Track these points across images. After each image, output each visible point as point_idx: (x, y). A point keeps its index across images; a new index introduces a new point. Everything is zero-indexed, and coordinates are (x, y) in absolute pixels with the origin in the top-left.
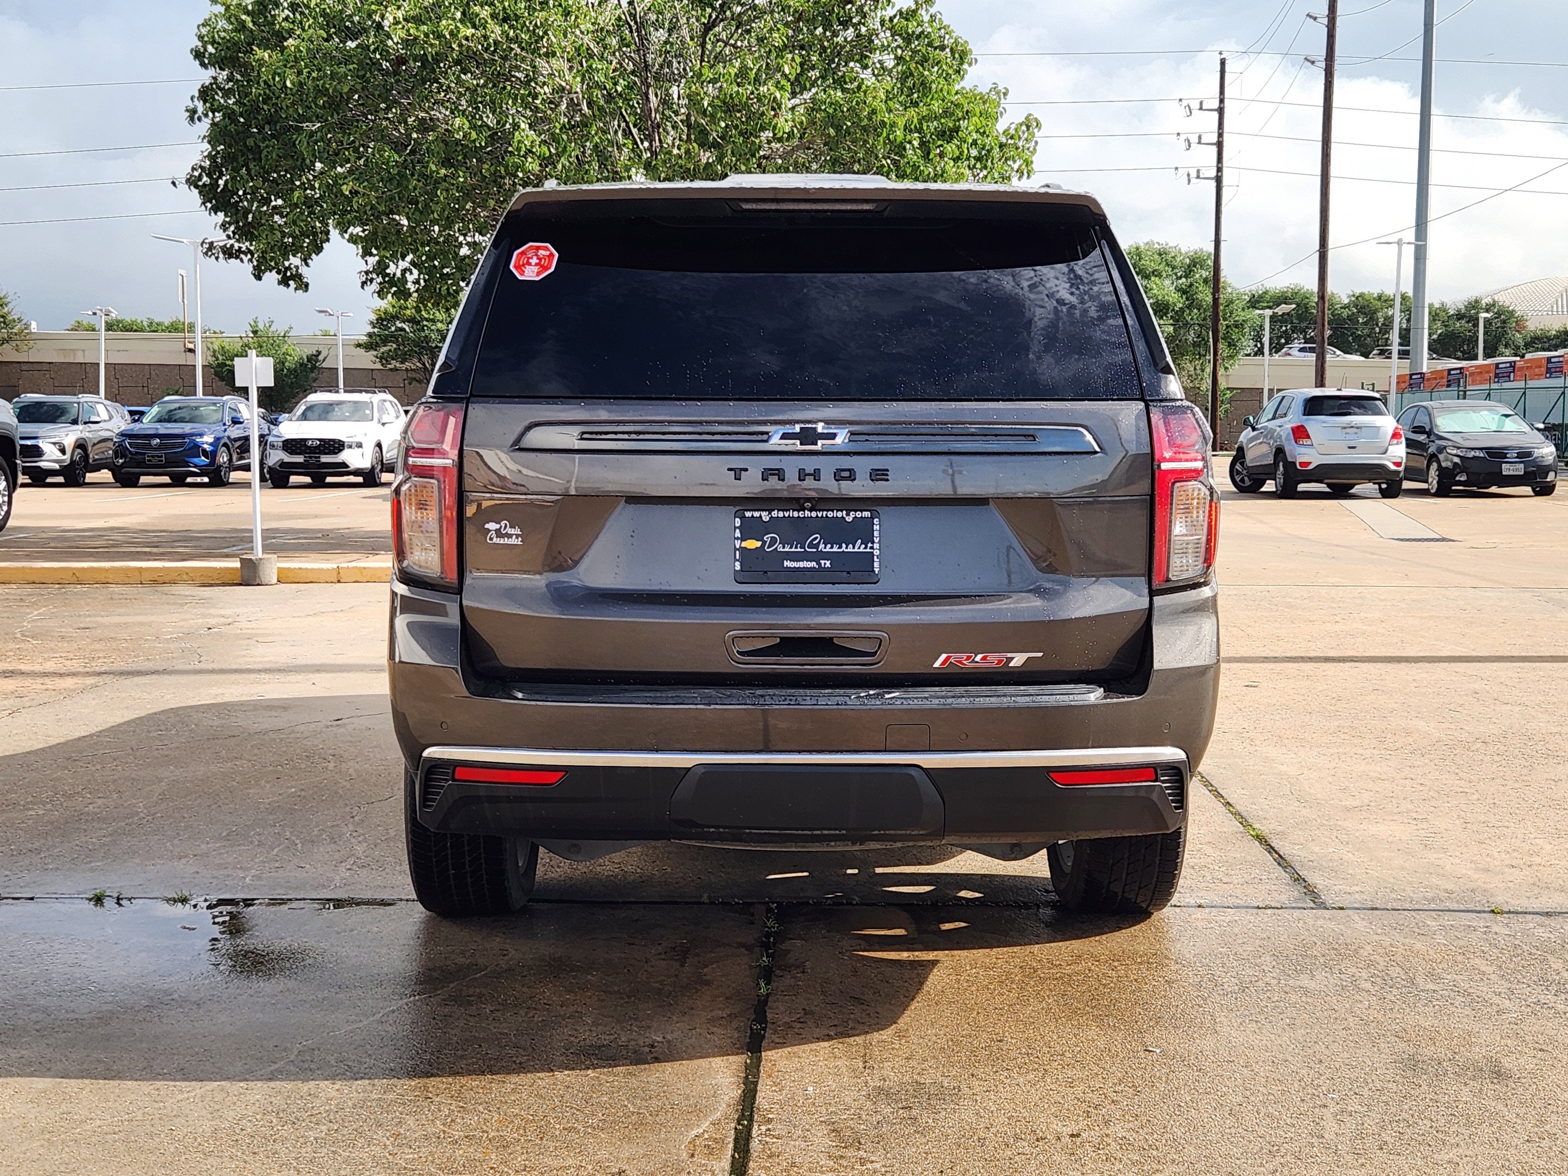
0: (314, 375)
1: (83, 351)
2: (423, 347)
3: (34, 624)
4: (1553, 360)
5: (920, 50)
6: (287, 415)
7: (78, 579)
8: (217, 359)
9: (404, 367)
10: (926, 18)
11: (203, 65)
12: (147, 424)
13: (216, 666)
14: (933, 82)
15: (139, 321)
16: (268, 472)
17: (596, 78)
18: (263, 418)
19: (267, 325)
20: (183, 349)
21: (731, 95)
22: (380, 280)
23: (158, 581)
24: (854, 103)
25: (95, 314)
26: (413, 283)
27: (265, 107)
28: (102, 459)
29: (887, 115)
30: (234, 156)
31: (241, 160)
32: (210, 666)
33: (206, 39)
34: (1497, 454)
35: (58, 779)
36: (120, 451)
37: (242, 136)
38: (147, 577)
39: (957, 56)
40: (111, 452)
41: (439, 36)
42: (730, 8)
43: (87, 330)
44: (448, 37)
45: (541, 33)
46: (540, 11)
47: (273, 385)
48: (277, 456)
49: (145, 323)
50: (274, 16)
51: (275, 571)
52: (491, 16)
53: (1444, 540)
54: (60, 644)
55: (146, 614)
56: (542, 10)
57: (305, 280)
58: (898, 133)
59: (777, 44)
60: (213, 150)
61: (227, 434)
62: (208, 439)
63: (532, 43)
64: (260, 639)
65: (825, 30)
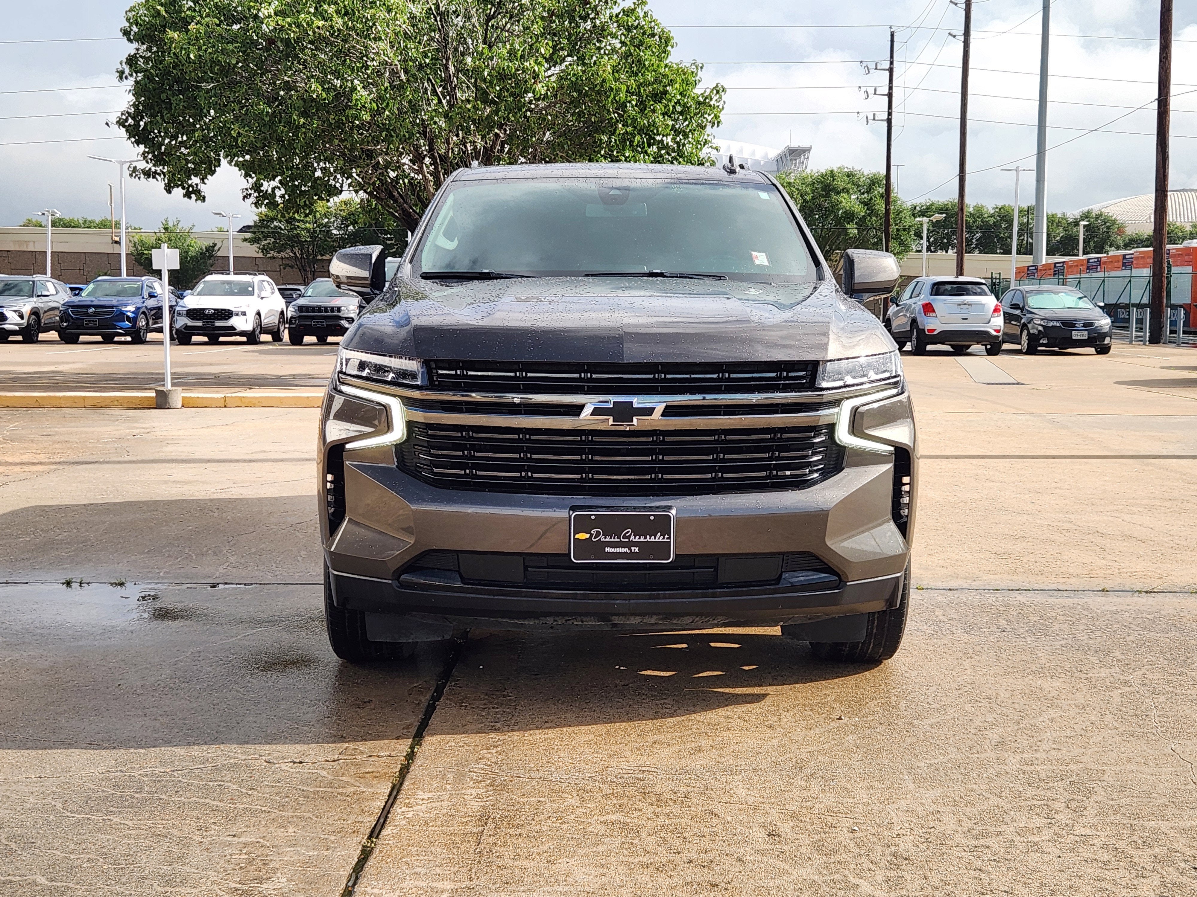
0: (211, 261)
1: (34, 242)
2: (295, 242)
3: (12, 432)
4: (1127, 257)
5: (637, 37)
6: (190, 291)
7: (39, 404)
8: (137, 249)
9: (280, 255)
10: (641, 15)
11: (129, 40)
12: (85, 297)
13: (139, 458)
14: (646, 60)
15: (76, 220)
16: (176, 334)
17: (410, 54)
18: (172, 293)
19: (176, 223)
20: (111, 241)
21: (504, 68)
22: (256, 194)
23: (97, 406)
24: (590, 74)
25: (43, 214)
26: (280, 197)
27: (174, 71)
28: (50, 323)
29: (613, 83)
30: (152, 105)
31: (157, 109)
32: (134, 458)
33: (131, 21)
34: (1069, 324)
35: (37, 522)
36: (65, 316)
37: (157, 91)
38: (89, 403)
39: (663, 41)
40: (57, 318)
41: (299, 25)
42: (504, 5)
43: (36, 226)
44: (305, 26)
45: (371, 24)
46: (370, 9)
47: (178, 268)
48: (182, 322)
49: (81, 222)
50: (180, 6)
51: (180, 399)
52: (336, 12)
53: (1018, 384)
54: (31, 445)
55: (89, 427)
56: (372, 8)
57: (203, 194)
58: (621, 95)
59: (536, 33)
60: (136, 100)
61: (145, 304)
62: (132, 308)
63: (364, 31)
64: (170, 442)
65: (570, 23)
